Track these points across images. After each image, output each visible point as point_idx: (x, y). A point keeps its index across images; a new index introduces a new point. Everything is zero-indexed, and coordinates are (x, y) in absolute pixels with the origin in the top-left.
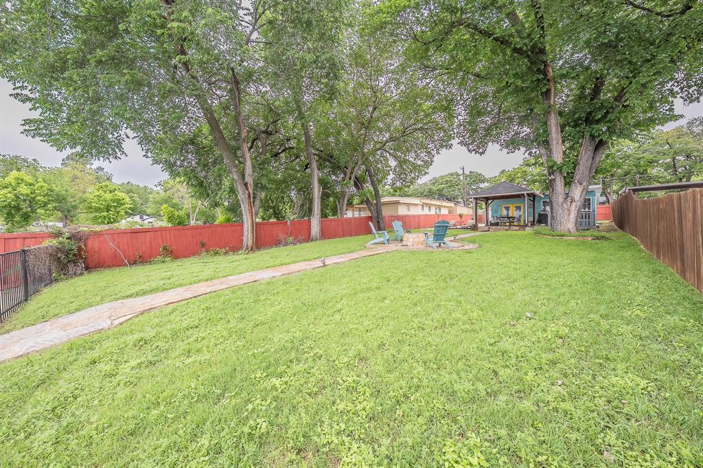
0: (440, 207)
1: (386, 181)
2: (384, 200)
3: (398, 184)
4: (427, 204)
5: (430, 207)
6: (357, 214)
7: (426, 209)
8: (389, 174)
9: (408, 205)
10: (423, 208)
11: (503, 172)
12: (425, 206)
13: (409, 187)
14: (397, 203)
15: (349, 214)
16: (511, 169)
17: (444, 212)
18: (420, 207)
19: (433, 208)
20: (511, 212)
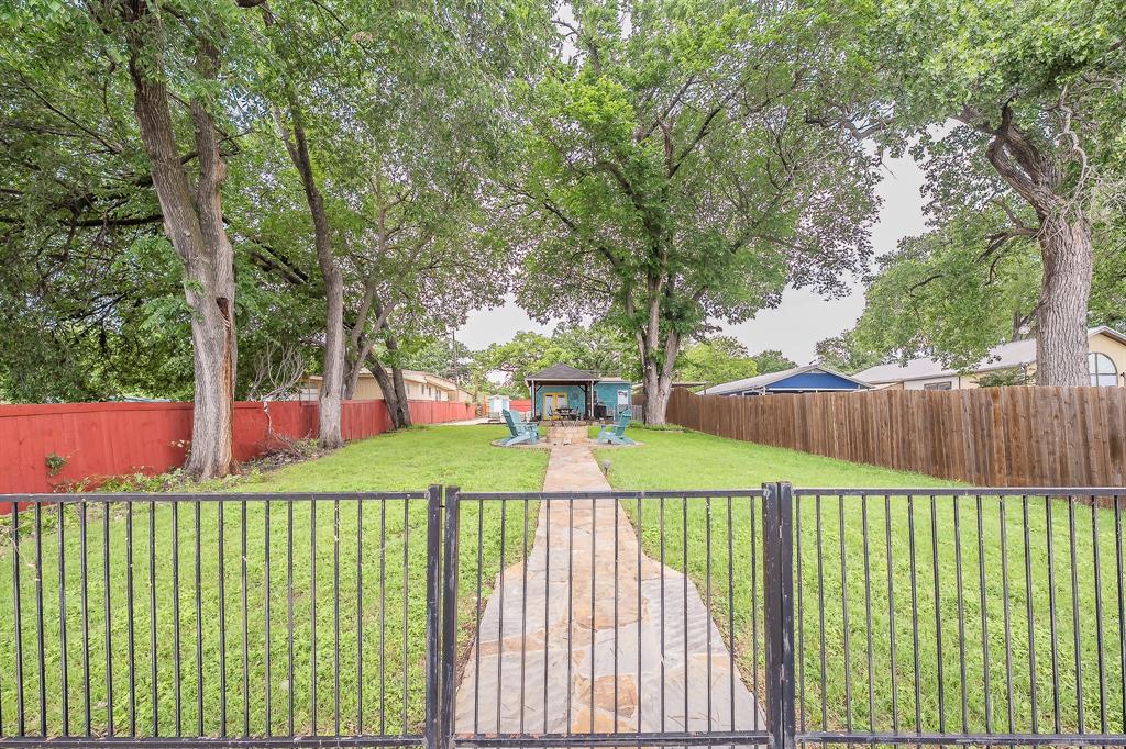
0: (438, 390)
4: (426, 383)
5: (430, 388)
7: (426, 391)
11: (493, 346)
12: (425, 386)
16: (504, 344)
17: (444, 398)
18: (420, 387)
19: (433, 391)
20: (553, 402)
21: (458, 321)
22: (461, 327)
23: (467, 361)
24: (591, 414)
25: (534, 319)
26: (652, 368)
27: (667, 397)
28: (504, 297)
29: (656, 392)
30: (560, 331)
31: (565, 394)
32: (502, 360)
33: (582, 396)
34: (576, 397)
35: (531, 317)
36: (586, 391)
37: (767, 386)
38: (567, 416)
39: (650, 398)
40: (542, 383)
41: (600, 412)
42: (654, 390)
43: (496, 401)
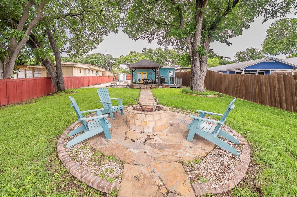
0: (97, 71)
1: (63, 48)
2: (63, 63)
3: (74, 52)
4: (91, 69)
5: (93, 71)
6: (30, 75)
7: (91, 72)
8: (65, 43)
9: (80, 68)
10: (89, 71)
11: (122, 56)
12: (90, 70)
13: (82, 55)
14: (72, 67)
15: (21, 74)
16: (125, 55)
17: (100, 74)
18: (87, 70)
19: (95, 72)
20: (141, 76)
21: (99, 41)
22: (100, 44)
23: (113, 61)
24: (158, 81)
25: (131, 38)
26: (197, 57)
27: (205, 75)
28: (118, 29)
29: (199, 72)
30: (145, 51)
31: (146, 73)
32: (125, 61)
33: (154, 73)
34: (151, 73)
35: (130, 37)
36: (155, 71)
37: (244, 68)
38: (147, 83)
39: (196, 75)
40: (136, 68)
41: (162, 81)
42: (198, 71)
43: (121, 75)
